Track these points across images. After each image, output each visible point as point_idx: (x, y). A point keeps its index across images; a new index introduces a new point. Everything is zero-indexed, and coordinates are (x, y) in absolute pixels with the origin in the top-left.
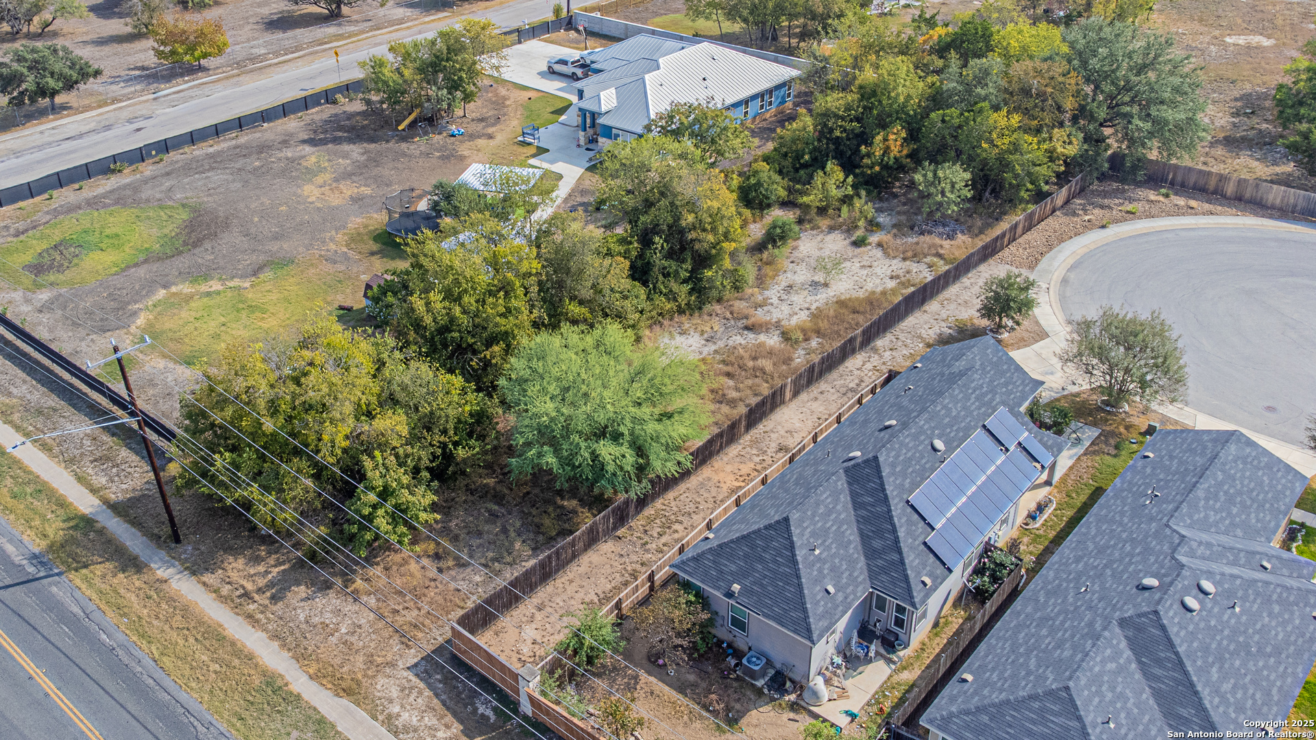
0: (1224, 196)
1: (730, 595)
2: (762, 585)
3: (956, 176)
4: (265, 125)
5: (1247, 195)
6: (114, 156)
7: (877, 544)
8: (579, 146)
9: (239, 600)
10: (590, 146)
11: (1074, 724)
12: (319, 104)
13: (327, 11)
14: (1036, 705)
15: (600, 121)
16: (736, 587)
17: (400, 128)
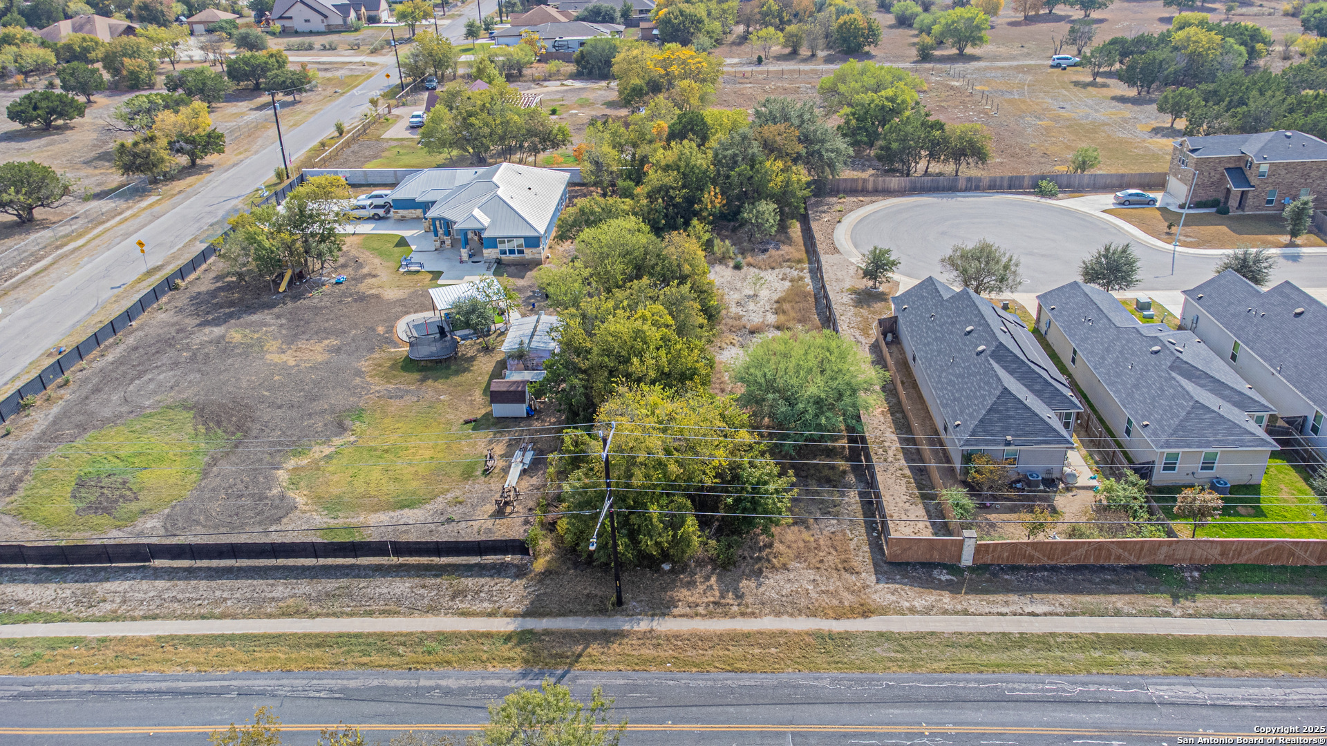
0: (868, 192)
1: (1008, 443)
2: (1021, 430)
3: (767, 208)
4: (133, 323)
5: (880, 188)
6: (19, 390)
7: (1037, 387)
8: (461, 262)
9: (718, 608)
10: (475, 259)
11: (1213, 415)
12: (164, 293)
13: (15, 218)
14: (1193, 415)
15: (485, 235)
16: (1009, 438)
17: (281, 290)
